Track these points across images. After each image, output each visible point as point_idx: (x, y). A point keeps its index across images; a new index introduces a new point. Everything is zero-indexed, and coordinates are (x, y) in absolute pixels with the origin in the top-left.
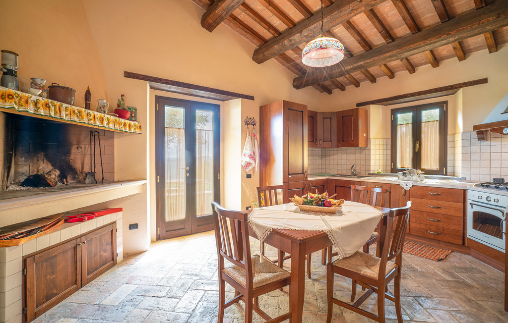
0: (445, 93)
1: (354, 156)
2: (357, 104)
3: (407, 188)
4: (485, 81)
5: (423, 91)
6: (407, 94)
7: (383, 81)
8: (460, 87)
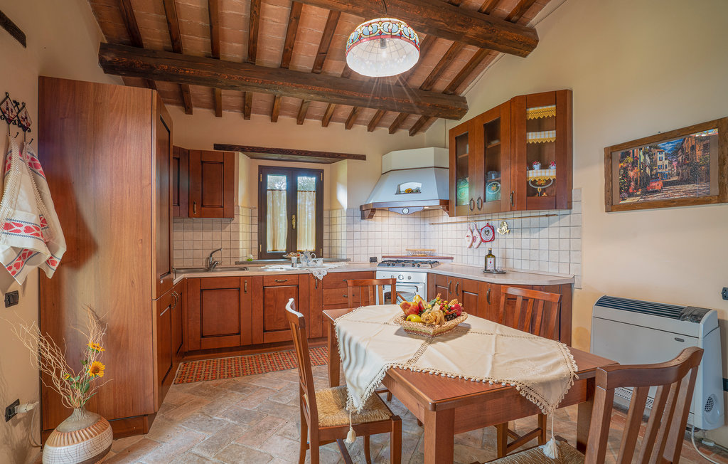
0: (322, 159)
1: (210, 234)
2: (215, 145)
3: (321, 278)
4: (363, 158)
5: (311, 152)
6: (293, 151)
7: (260, 120)
8: (345, 158)
